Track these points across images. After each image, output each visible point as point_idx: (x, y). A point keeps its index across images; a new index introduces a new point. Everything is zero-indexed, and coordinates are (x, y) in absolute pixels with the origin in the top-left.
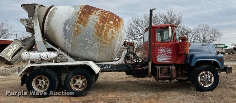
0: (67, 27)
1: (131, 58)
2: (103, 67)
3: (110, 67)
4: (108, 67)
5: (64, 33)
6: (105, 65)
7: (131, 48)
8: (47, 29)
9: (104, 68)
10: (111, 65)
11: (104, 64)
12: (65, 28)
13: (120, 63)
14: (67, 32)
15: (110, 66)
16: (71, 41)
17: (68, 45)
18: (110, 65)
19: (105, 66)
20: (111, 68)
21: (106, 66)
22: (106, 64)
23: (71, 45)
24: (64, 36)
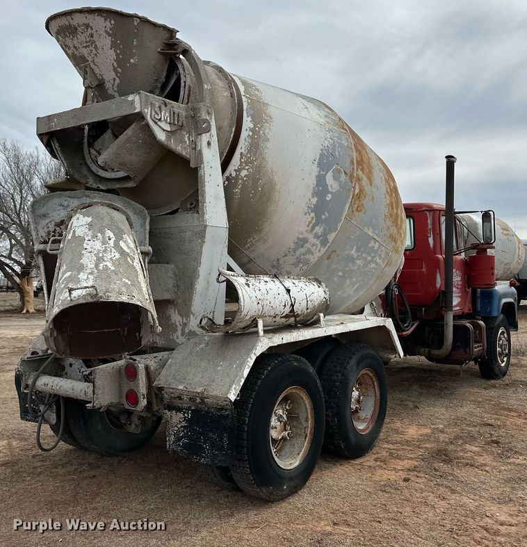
0: (329, 178)
5: (314, 201)
8: (244, 173)
12: (321, 180)
14: (329, 197)
16: (331, 237)
17: (309, 252)
23: (323, 250)
24: (313, 214)
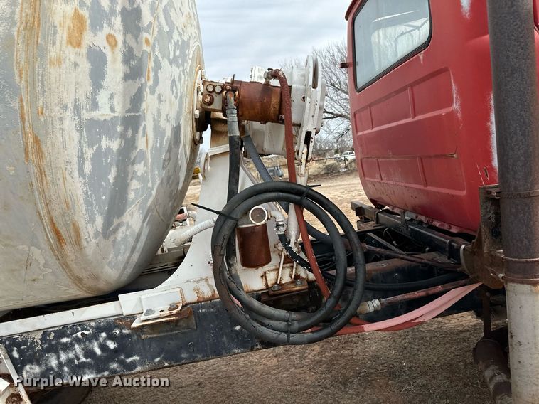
1: (284, 239)
2: (36, 359)
3: (103, 347)
4: (89, 353)
6: (53, 340)
7: (269, 136)
9: (53, 362)
10: (108, 327)
11: (45, 332)
13: (191, 297)
15: (95, 337)
18: (99, 329)
19: (54, 349)
20: (111, 355)
21: (67, 347)
22: (62, 331)
